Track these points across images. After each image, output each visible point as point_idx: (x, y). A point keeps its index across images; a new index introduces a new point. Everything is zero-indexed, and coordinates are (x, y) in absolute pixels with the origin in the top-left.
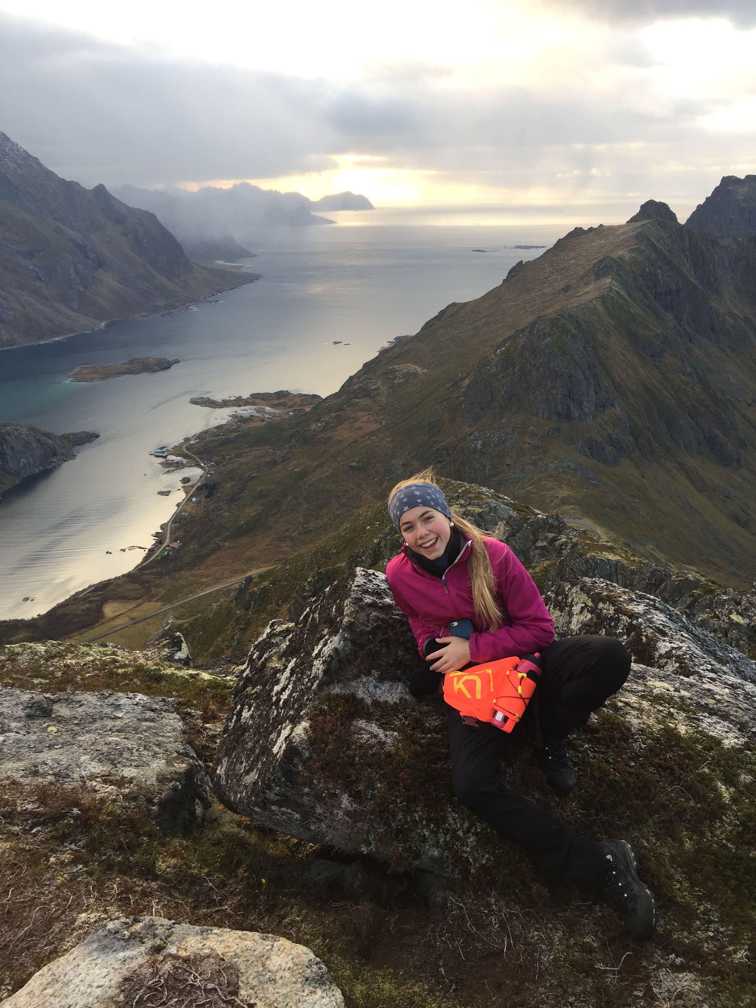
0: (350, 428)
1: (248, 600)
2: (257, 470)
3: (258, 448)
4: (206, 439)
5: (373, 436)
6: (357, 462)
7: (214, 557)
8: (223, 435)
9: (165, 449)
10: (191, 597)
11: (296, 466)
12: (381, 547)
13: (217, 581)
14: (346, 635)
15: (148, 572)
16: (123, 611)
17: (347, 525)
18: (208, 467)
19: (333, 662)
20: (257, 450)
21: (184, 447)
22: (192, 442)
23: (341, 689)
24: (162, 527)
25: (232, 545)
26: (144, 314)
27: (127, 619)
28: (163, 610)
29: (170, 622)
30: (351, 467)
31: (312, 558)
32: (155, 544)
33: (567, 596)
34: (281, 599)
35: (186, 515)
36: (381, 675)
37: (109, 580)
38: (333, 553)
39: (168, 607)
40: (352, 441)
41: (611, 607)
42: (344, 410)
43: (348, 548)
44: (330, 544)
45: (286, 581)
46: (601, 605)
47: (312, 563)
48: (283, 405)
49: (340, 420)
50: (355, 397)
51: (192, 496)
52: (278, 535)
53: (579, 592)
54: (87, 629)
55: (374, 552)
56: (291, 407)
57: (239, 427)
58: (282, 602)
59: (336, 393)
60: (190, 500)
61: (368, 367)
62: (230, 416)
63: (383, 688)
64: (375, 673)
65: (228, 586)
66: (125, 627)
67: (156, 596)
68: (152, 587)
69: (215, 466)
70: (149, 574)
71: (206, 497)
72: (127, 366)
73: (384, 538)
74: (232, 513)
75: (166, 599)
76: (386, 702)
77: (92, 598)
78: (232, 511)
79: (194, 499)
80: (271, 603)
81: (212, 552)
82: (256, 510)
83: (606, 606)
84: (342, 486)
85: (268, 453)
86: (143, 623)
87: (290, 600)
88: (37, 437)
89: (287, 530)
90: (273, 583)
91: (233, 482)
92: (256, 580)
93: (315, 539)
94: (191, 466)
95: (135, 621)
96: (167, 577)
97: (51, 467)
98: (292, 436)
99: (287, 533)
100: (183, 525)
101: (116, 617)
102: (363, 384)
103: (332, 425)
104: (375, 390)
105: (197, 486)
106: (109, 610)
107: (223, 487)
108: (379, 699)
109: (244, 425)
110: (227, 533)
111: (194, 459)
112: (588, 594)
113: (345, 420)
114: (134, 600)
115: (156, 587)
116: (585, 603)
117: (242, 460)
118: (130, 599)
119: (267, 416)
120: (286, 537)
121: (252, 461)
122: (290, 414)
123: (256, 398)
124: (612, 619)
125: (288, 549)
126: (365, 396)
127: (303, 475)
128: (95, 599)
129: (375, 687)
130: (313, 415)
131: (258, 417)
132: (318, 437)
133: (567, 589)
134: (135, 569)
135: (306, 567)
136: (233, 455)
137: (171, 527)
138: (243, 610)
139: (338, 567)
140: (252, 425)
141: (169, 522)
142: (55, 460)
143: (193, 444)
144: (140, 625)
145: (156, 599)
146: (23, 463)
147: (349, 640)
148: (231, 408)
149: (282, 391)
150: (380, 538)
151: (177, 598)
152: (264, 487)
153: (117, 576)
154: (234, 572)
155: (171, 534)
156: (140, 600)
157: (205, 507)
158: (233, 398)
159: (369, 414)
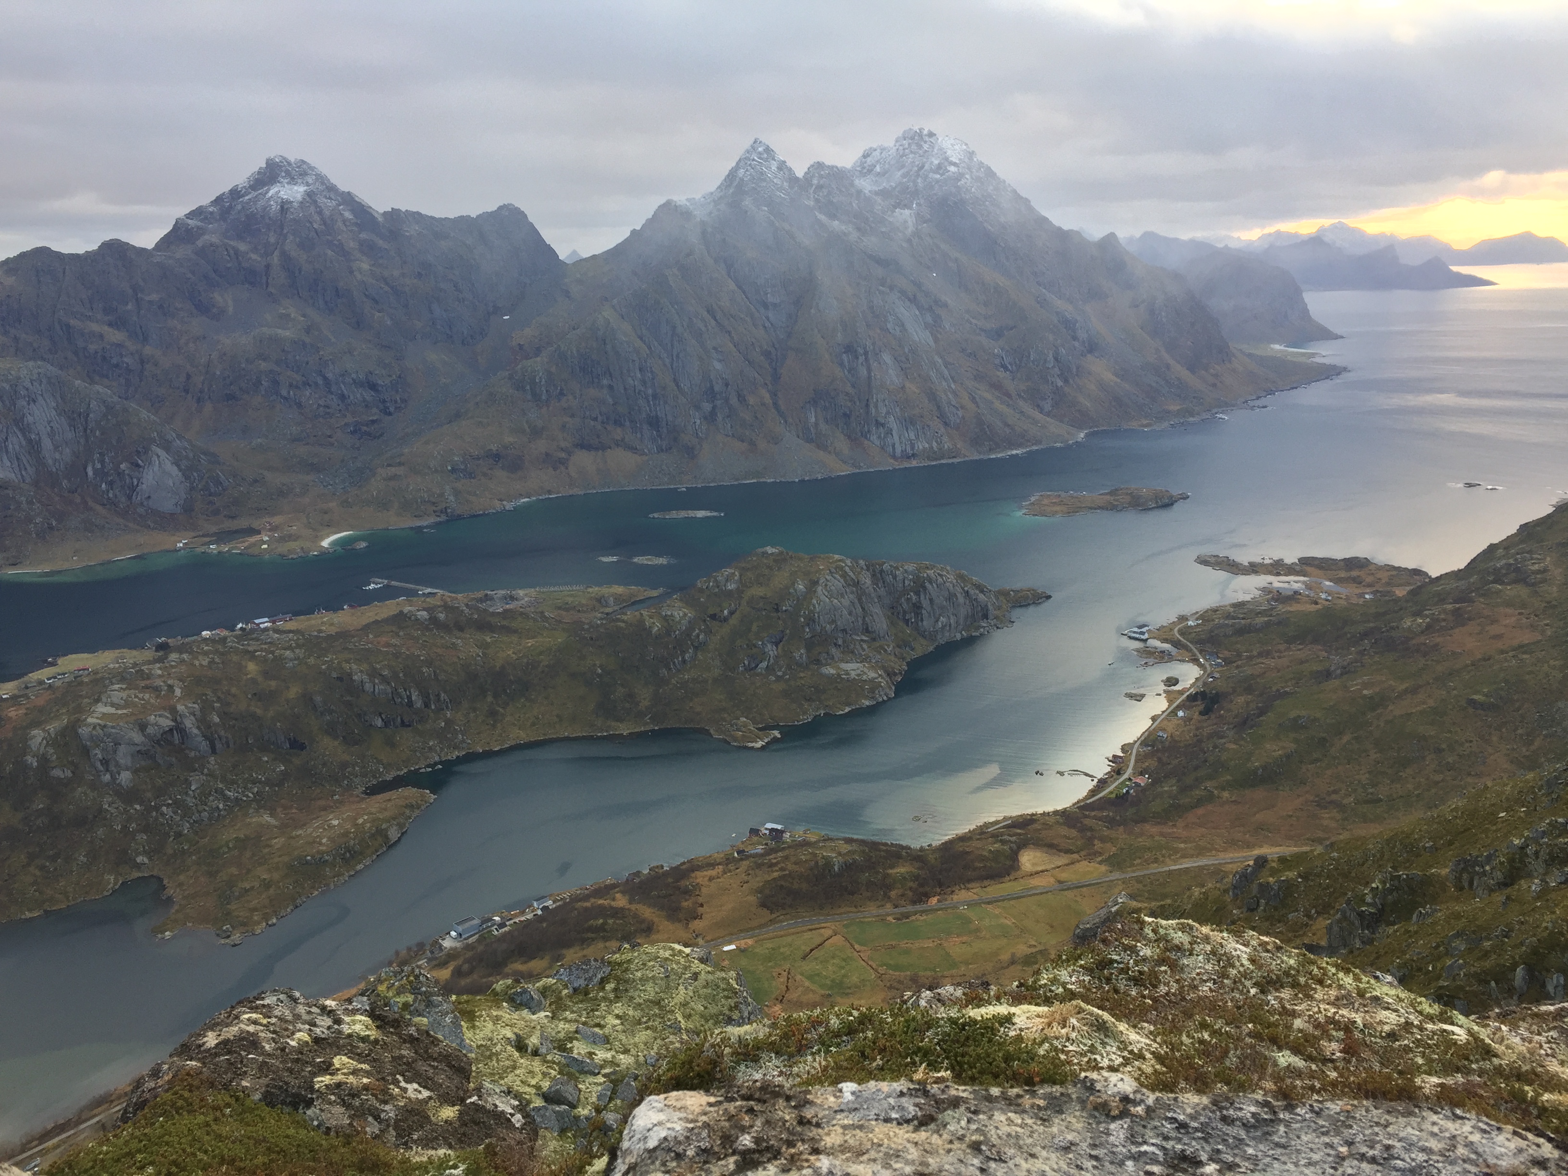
0: (1479, 634)
1: (1256, 896)
2: (1294, 682)
3: (1301, 647)
4: (1213, 620)
5: (1524, 653)
6: (1486, 695)
7: (1200, 811)
8: (1243, 619)
9: (1147, 628)
10: (1154, 869)
11: (1366, 686)
12: (1527, 855)
13: (1201, 852)
15: (1093, 814)
16: (1048, 867)
17: (1457, 802)
18: (1211, 665)
20: (1300, 650)
21: (1176, 630)
22: (1190, 623)
24: (1125, 748)
25: (1233, 799)
26: (1145, 422)
27: (1052, 880)
28: (1107, 879)
29: (1120, 901)
30: (1472, 703)
31: (1382, 848)
32: (1109, 772)
34: (1314, 907)
35: (1165, 736)
37: (1033, 815)
38: (1425, 848)
39: (1116, 875)
40: (1479, 656)
42: (1471, 601)
43: (1457, 844)
44: (1420, 830)
45: (1328, 877)
47: (1382, 856)
48: (1357, 581)
49: (1459, 618)
50: (1495, 581)
51: (1178, 708)
52: (1317, 796)
54: (993, 882)
55: (1511, 861)
56: (1370, 585)
57: (1272, 609)
58: (1316, 912)
59: (1460, 571)
60: (1174, 713)
61: (1528, 531)
62: (1259, 589)
65: (1220, 864)
66: (1047, 892)
67: (1101, 854)
68: (1095, 838)
69: (1222, 666)
70: (1095, 818)
71: (1201, 713)
72: (1108, 497)
73: (1536, 841)
74: (1241, 746)
75: (1116, 862)
77: (1006, 837)
78: (1242, 743)
79: (1181, 714)
80: (1297, 911)
81: (1200, 802)
82: (1283, 748)
84: (1450, 732)
85: (1318, 657)
86: (1075, 891)
87: (1332, 912)
88: (966, 589)
89: (1335, 792)
90: (1305, 877)
91: (1250, 697)
92: (1274, 865)
93: (1386, 815)
94: (1184, 661)
95: (1063, 886)
96: (1121, 829)
97: (978, 634)
98: (1365, 635)
99: (1334, 797)
100: (1158, 751)
101: (1037, 873)
102: (1516, 560)
103: (1444, 624)
104: (1539, 572)
105: (1188, 693)
106: (1028, 859)
107: (1232, 702)
109: (1280, 606)
110: (1229, 777)
111: (1190, 651)
113: (1470, 619)
114: (1065, 853)
115: (1103, 840)
117: (1271, 663)
118: (1060, 851)
119: (1323, 596)
120: (1331, 802)
121: (1288, 667)
122: (1367, 596)
123: (1306, 565)
125: (1333, 825)
126: (1515, 581)
127: (1377, 702)
128: (1011, 839)
130: (1410, 604)
131: (1308, 596)
132: (1414, 642)
134: (1074, 805)
135: (1370, 862)
136: (1255, 653)
137: (1138, 751)
138: (1245, 910)
139: (1433, 874)
140: (1294, 607)
141: (1135, 742)
142: (985, 625)
143: (1191, 626)
144: (1070, 894)
145: (1100, 859)
146: (942, 623)
148: (1263, 577)
149: (1357, 558)
150: (1527, 838)
151: (1133, 865)
152: (1303, 713)
153: (1046, 811)
154: (1233, 844)
155: (1136, 761)
156: (1076, 856)
157: (1197, 729)
158: (1267, 561)
159: (1520, 614)
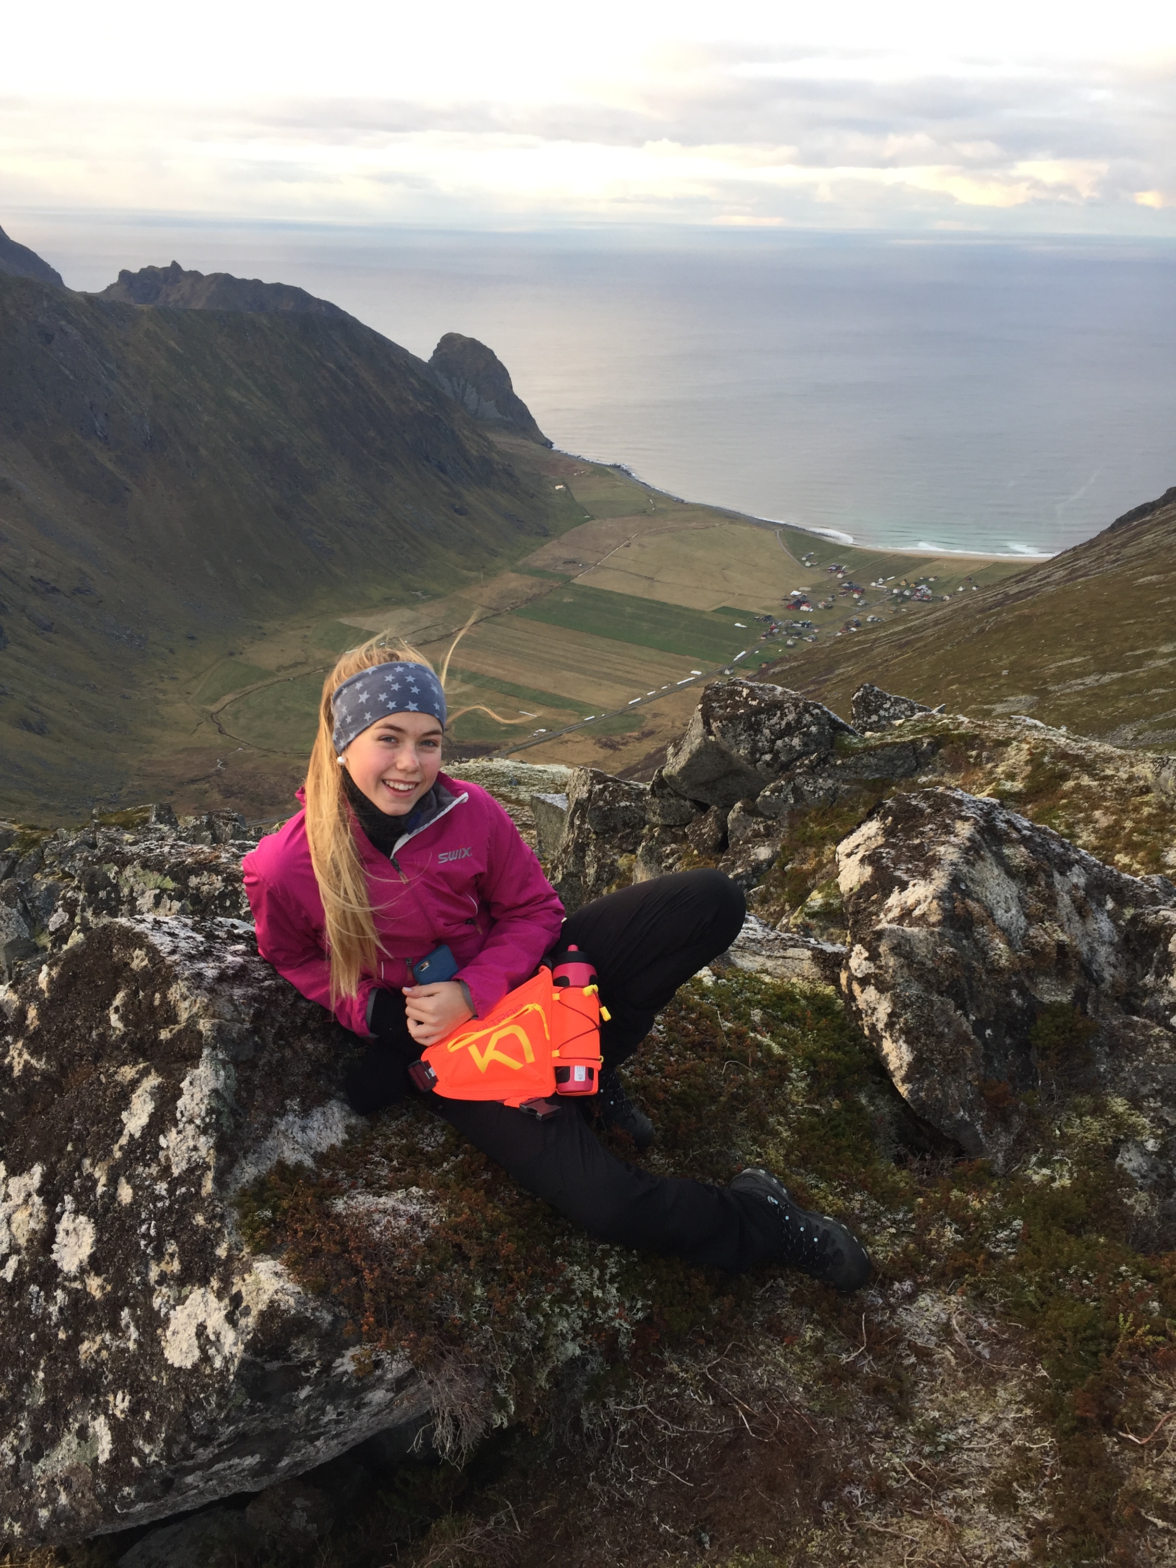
14: (221, 1056)
19: (224, 1120)
23: (256, 1165)
33: (116, 888)
36: (302, 1102)
41: (214, 877)
46: (193, 881)
53: (141, 872)
63: (316, 1125)
64: (294, 1104)
76: (332, 1147)
83: (204, 879)
108: (319, 1149)
112: (160, 871)
116: (159, 888)
124: (223, 896)
129: (304, 1129)
133: (112, 876)
147: (229, 1063)
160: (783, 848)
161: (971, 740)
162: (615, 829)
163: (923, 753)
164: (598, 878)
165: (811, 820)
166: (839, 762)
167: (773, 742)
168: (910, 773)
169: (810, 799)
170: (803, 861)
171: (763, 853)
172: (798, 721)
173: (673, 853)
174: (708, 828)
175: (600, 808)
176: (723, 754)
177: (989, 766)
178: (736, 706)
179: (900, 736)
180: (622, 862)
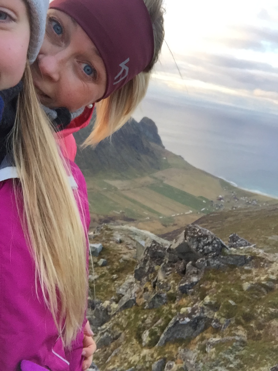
160: (201, 279)
161: (262, 259)
162: (156, 258)
163: (247, 260)
164: (148, 271)
165: (211, 272)
166: (222, 257)
167: (203, 246)
168: (242, 265)
169: (212, 266)
170: (206, 285)
171: (195, 279)
172: (212, 242)
173: (170, 270)
174: (181, 266)
175: (153, 251)
176: (188, 246)
177: (267, 268)
178: (195, 233)
179: (241, 253)
180: (156, 267)
